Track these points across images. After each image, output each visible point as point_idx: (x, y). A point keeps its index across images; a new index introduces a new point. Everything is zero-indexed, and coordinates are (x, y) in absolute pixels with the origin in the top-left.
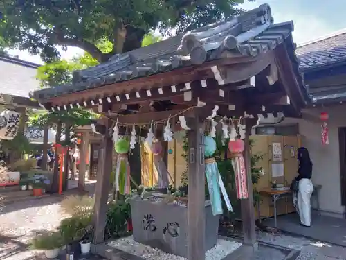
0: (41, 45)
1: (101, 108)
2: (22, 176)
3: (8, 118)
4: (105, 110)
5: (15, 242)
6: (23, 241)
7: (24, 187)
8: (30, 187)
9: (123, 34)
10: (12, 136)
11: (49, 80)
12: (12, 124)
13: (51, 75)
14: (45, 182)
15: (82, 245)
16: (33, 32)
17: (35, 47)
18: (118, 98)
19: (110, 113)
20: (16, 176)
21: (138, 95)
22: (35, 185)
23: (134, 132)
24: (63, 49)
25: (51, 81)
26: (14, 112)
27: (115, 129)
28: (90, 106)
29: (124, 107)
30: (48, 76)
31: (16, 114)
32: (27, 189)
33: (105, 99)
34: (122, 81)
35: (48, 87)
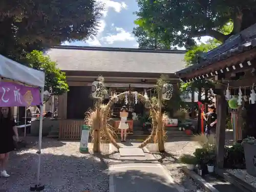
0: (185, 40)
1: (216, 78)
2: (179, 122)
3: (167, 87)
4: (220, 78)
5: (174, 158)
6: (178, 158)
7: (180, 129)
8: (184, 129)
9: (240, 17)
10: (169, 97)
11: (192, 60)
12: (169, 91)
13: (193, 57)
14: (192, 126)
15: (208, 166)
16: (179, 33)
17: (181, 42)
18: (228, 69)
19: (223, 80)
20: (175, 121)
21: (241, 66)
22: (186, 128)
23: (240, 93)
24: (198, 39)
25: (193, 61)
26: (170, 84)
27: (227, 91)
28: (210, 76)
29: (233, 75)
30: (191, 58)
31: (171, 85)
32: (182, 130)
33: (219, 71)
34: (221, 60)
35: (192, 65)
